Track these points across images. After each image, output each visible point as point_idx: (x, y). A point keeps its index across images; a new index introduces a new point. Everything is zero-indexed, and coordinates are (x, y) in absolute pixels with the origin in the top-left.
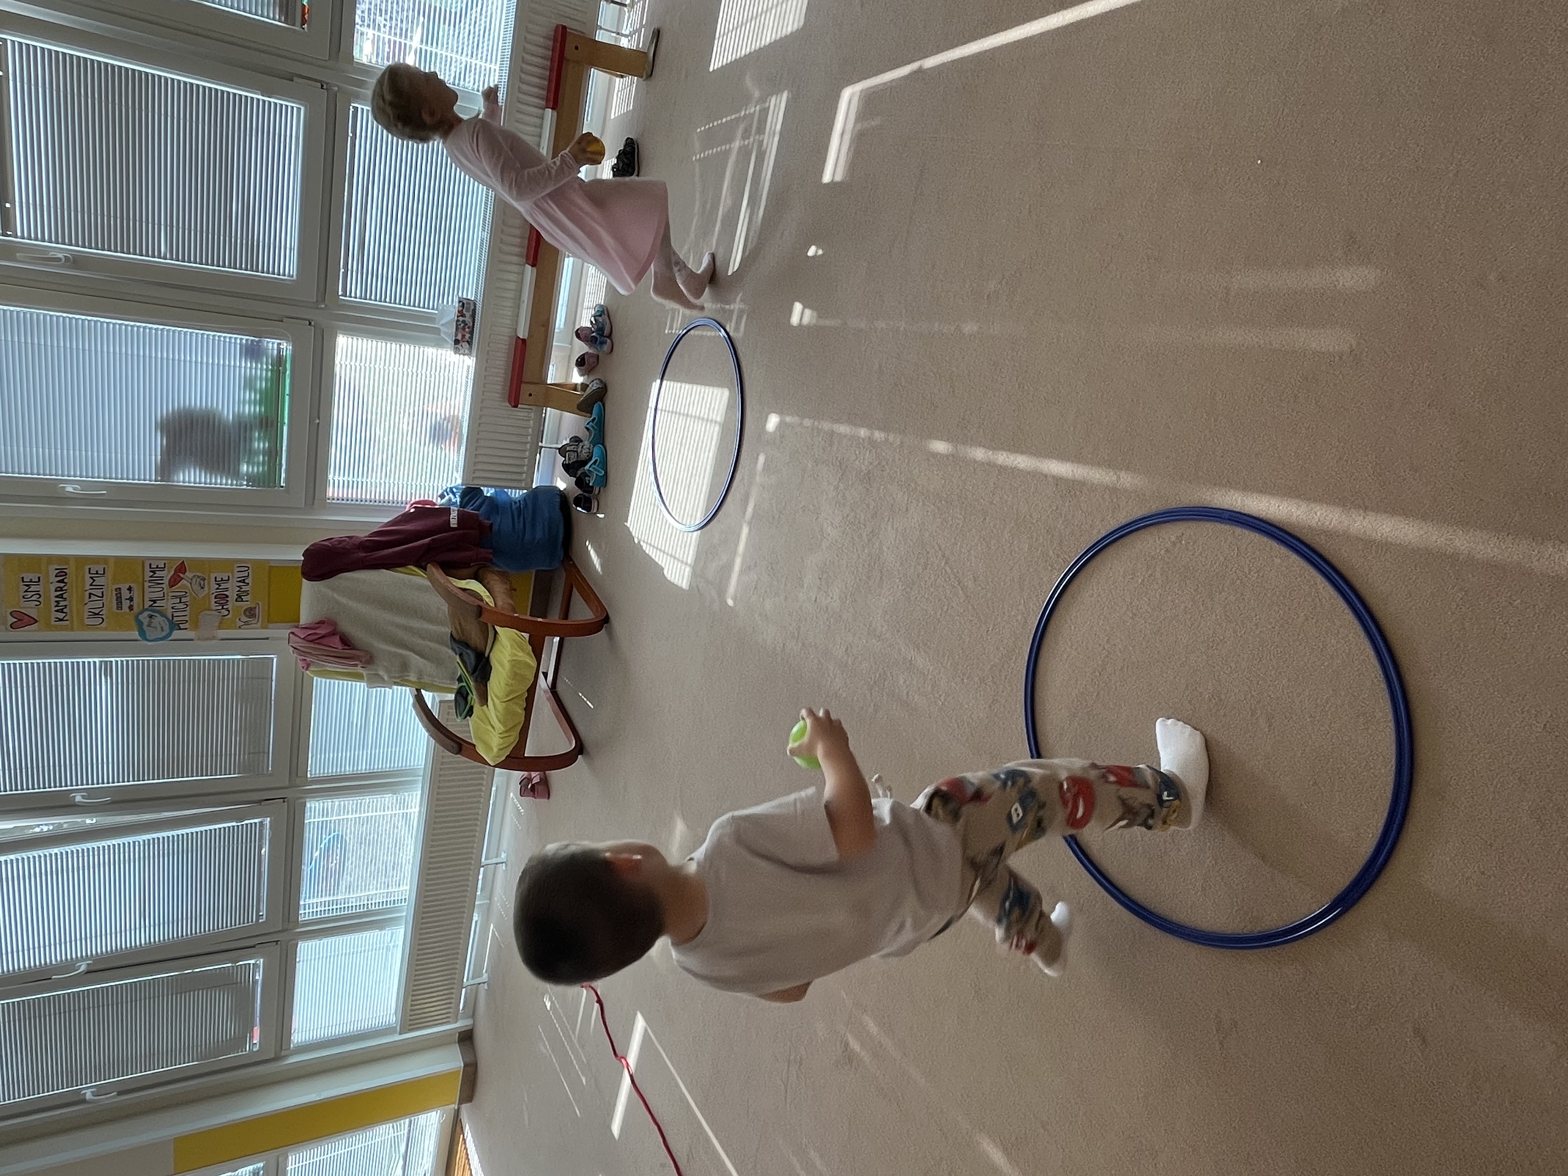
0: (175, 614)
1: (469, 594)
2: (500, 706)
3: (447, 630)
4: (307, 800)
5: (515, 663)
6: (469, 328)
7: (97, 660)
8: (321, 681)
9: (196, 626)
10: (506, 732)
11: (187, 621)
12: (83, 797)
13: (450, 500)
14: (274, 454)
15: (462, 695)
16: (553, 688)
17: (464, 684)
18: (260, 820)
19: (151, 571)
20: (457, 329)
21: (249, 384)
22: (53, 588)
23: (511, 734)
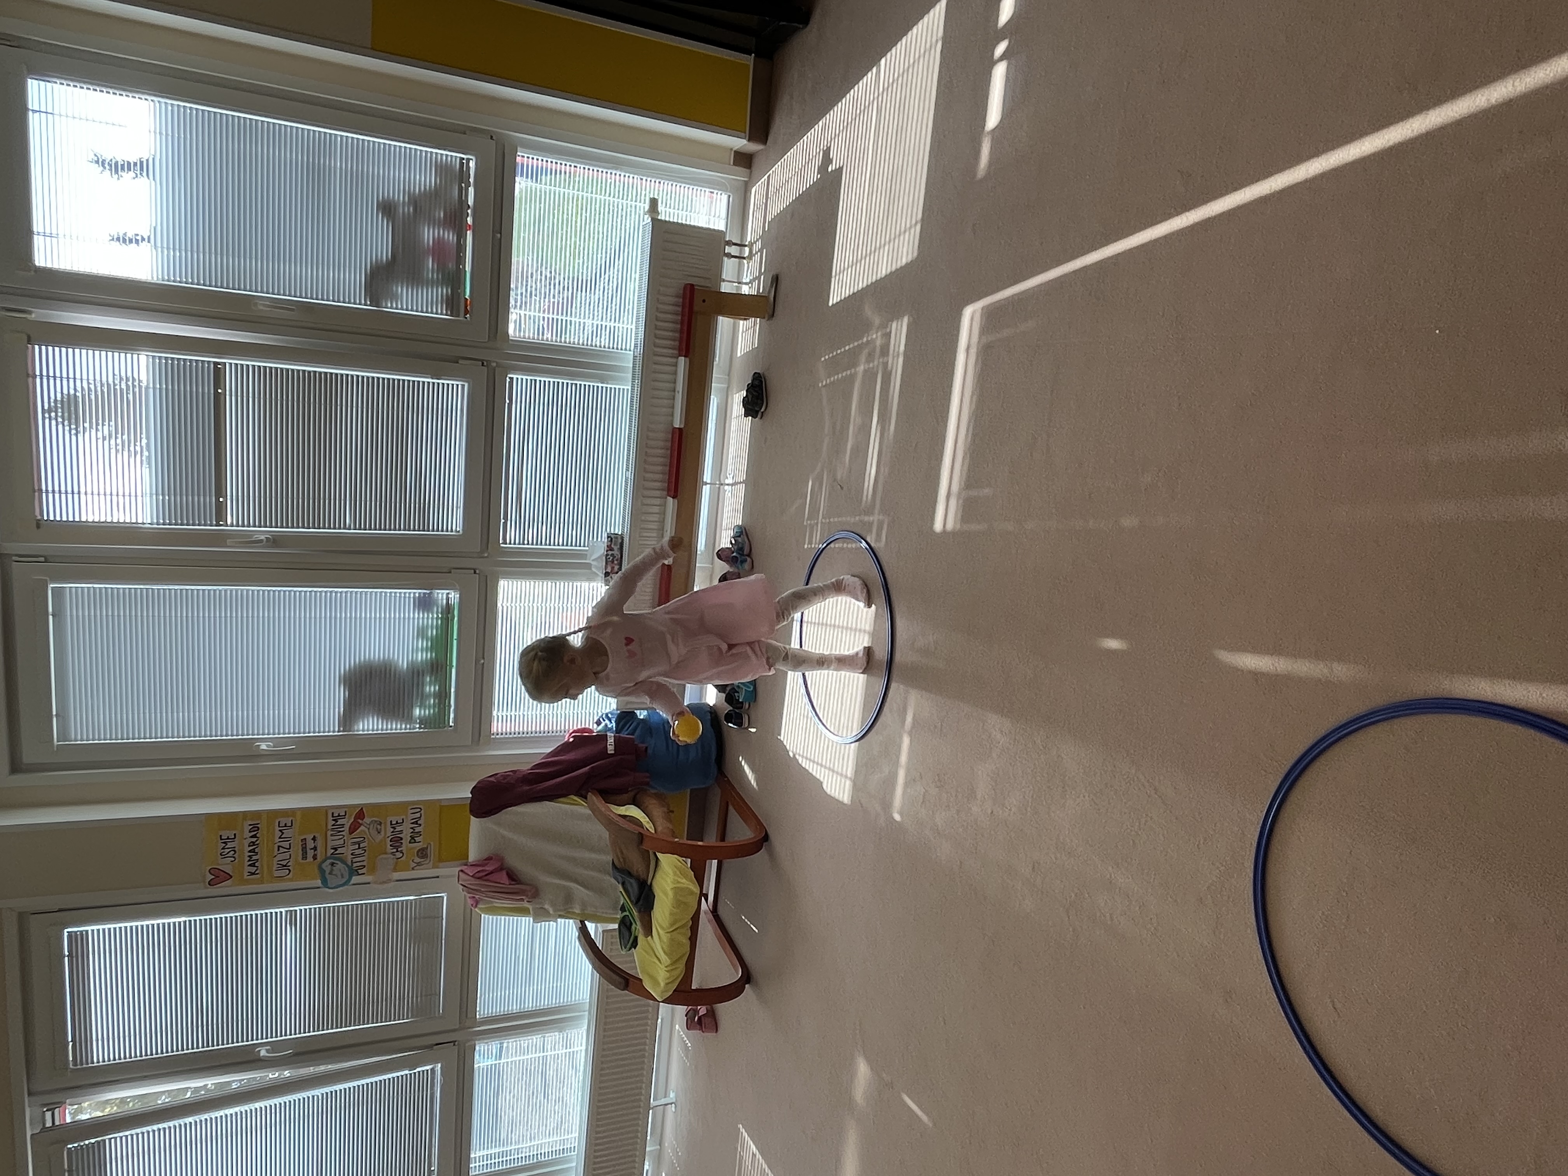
0: (354, 860)
1: (630, 821)
2: (665, 937)
3: (609, 858)
4: (477, 1042)
5: (677, 891)
6: (617, 560)
7: (283, 910)
8: (488, 918)
9: (372, 870)
10: (672, 964)
11: (364, 866)
12: (268, 1051)
13: (606, 725)
14: (444, 695)
15: (626, 926)
16: (714, 911)
17: (627, 913)
18: (431, 1067)
19: (333, 820)
20: (606, 563)
21: (421, 633)
22: (246, 843)
23: (677, 966)
